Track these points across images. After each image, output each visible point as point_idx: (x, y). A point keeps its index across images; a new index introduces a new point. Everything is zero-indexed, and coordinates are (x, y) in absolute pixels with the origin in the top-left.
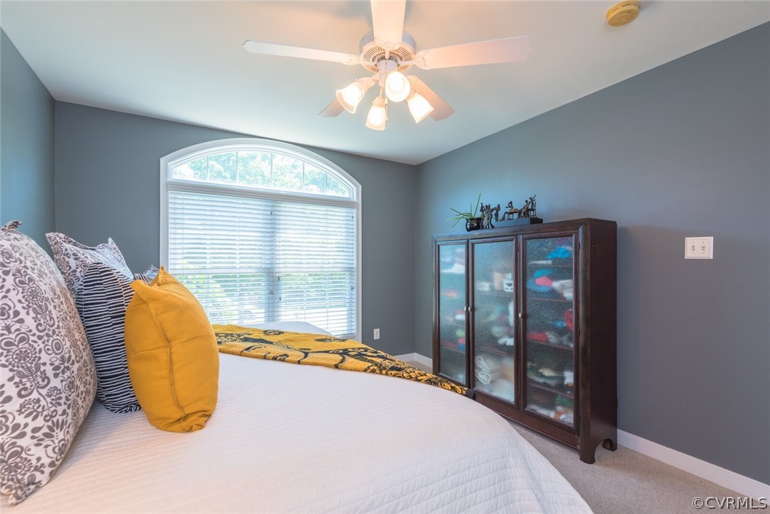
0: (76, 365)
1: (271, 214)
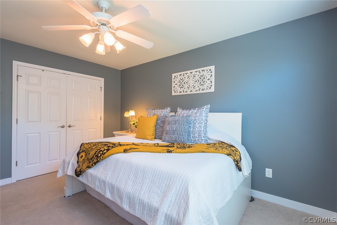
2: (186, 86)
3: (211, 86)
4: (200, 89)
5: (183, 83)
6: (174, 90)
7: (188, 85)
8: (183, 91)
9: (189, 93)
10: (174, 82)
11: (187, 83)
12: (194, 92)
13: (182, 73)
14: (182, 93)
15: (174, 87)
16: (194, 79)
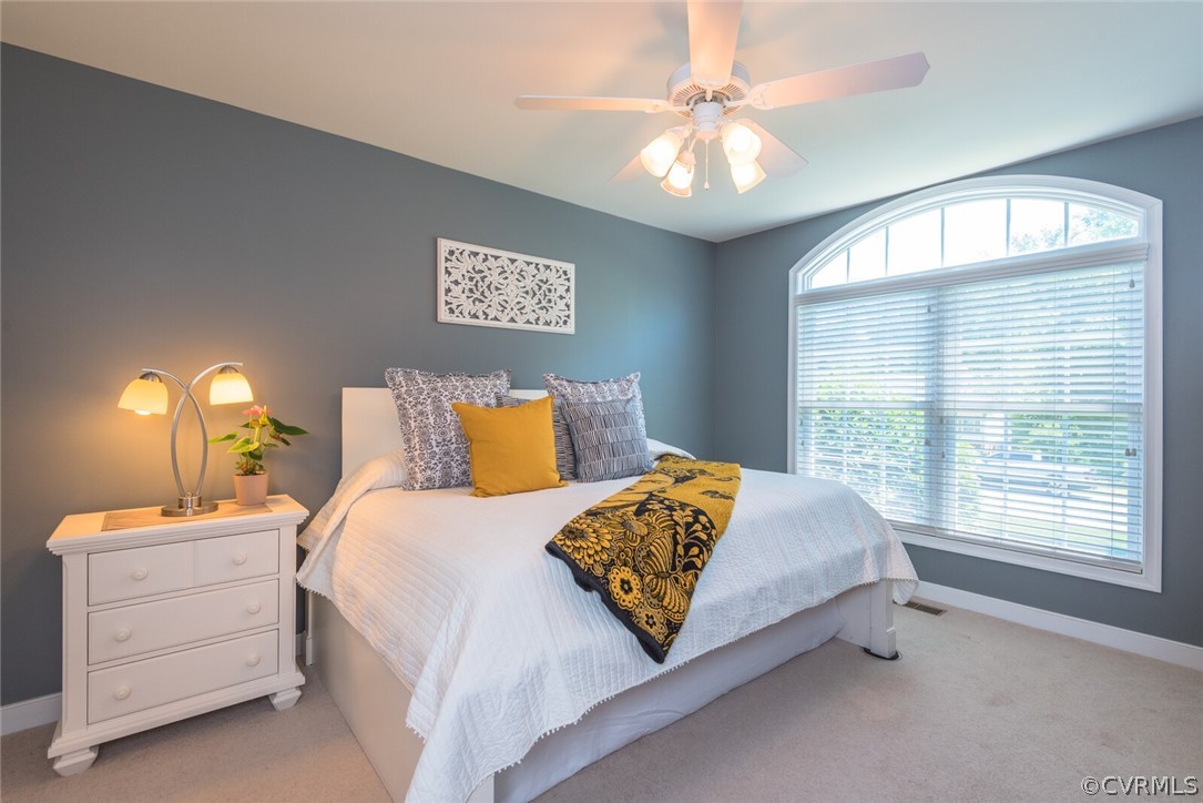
0: (455, 445)
1: (929, 311)
2: (494, 298)
3: (568, 316)
4: (538, 319)
5: (483, 286)
6: (447, 303)
7: (502, 297)
8: (484, 313)
9: (504, 323)
10: (448, 272)
11: (497, 289)
12: (520, 325)
13: (482, 250)
14: (481, 322)
15: (448, 290)
16: (522, 284)
